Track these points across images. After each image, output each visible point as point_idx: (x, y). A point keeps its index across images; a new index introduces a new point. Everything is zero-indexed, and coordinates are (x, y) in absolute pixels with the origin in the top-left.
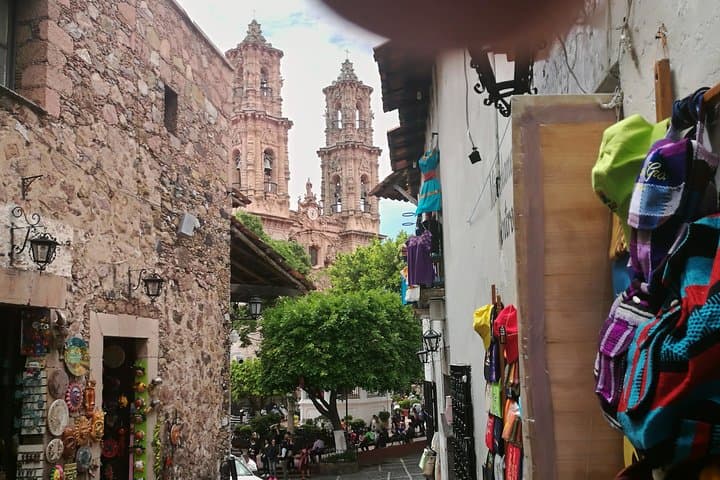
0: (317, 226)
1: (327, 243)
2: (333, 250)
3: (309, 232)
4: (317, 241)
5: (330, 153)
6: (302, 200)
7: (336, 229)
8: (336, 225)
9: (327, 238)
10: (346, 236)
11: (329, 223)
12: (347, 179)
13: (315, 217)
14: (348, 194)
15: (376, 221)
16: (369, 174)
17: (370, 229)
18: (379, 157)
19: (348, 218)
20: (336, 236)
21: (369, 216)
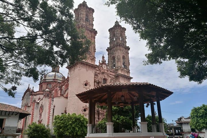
0: (106, 72)
1: (110, 79)
2: (112, 81)
3: (103, 73)
4: (106, 77)
5: (111, 49)
6: (101, 62)
7: (114, 74)
8: (113, 72)
9: (110, 77)
10: (117, 77)
11: (111, 72)
12: (117, 57)
13: (105, 68)
14: (118, 62)
15: (128, 72)
16: (125, 56)
17: (126, 74)
18: (129, 51)
19: (118, 70)
20: (113, 76)
21: (126, 70)
